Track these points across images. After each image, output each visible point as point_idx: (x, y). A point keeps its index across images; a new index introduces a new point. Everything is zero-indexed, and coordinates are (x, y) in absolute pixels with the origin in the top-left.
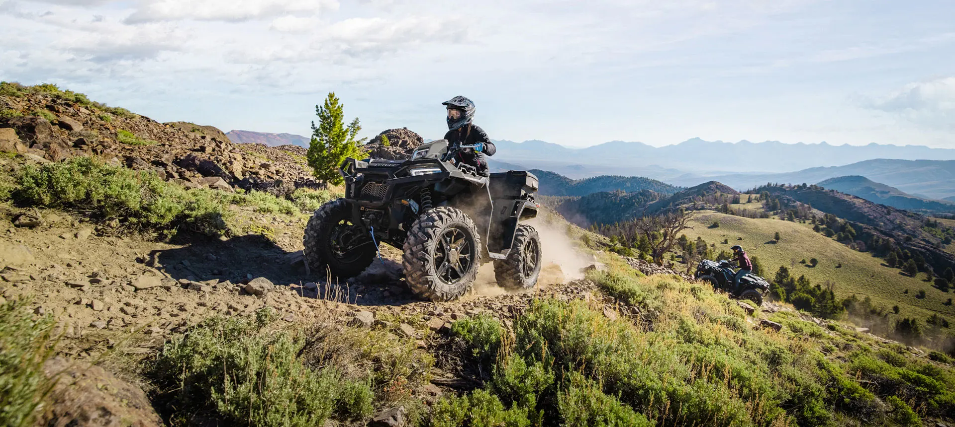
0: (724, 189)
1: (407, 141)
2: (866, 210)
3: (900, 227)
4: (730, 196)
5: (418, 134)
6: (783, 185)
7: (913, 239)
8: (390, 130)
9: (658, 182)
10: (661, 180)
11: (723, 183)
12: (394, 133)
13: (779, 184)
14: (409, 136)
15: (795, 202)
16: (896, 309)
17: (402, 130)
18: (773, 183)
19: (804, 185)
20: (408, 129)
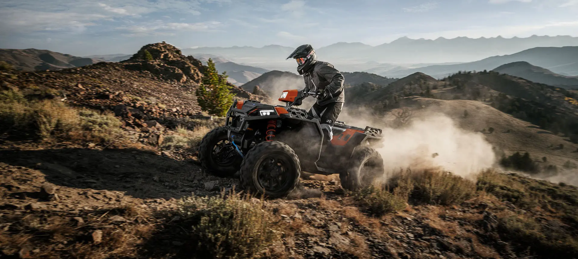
0: (427, 78)
1: (167, 54)
2: (527, 88)
3: (549, 98)
4: (431, 83)
5: (176, 47)
6: (469, 72)
7: (558, 107)
8: (149, 45)
9: (375, 75)
10: (377, 74)
11: (426, 74)
12: (155, 48)
13: (467, 71)
14: (168, 50)
15: (478, 85)
16: (544, 159)
17: (161, 44)
18: (463, 71)
19: (485, 71)
20: (167, 43)
